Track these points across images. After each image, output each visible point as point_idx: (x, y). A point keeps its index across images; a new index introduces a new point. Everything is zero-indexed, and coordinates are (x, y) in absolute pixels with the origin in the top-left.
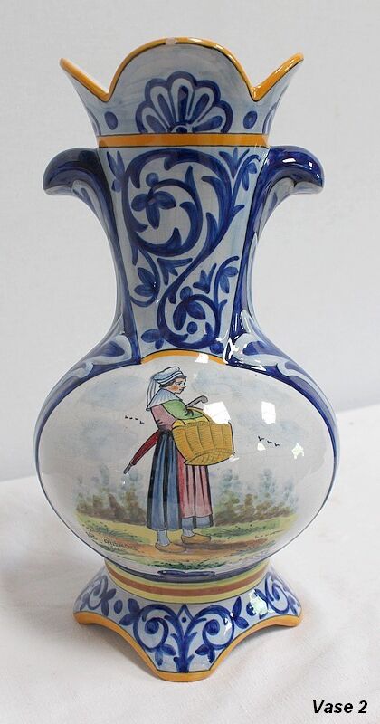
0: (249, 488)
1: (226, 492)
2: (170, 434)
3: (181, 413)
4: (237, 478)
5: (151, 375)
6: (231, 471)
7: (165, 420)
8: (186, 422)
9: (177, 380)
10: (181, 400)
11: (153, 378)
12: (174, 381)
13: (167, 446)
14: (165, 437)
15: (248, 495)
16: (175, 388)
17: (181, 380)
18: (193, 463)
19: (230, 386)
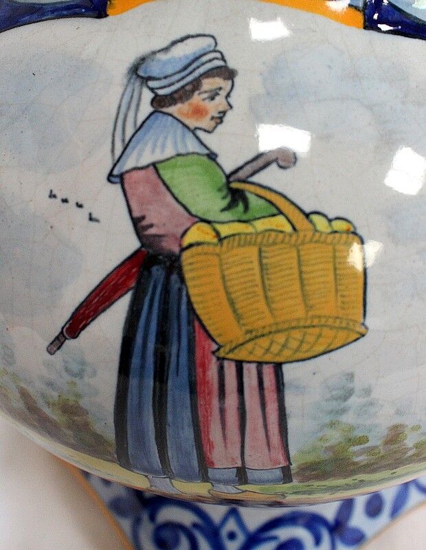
0: (399, 412)
1: (332, 425)
2: (173, 264)
3: (209, 201)
4: (368, 391)
5: (130, 58)
6: (351, 376)
7: (161, 218)
8: (225, 230)
9: (208, 84)
10: (212, 156)
11: (134, 70)
12: (196, 84)
13: (165, 301)
14: (158, 272)
15: (395, 427)
16: (198, 112)
17: (217, 82)
18: (241, 355)
19: (370, 108)
